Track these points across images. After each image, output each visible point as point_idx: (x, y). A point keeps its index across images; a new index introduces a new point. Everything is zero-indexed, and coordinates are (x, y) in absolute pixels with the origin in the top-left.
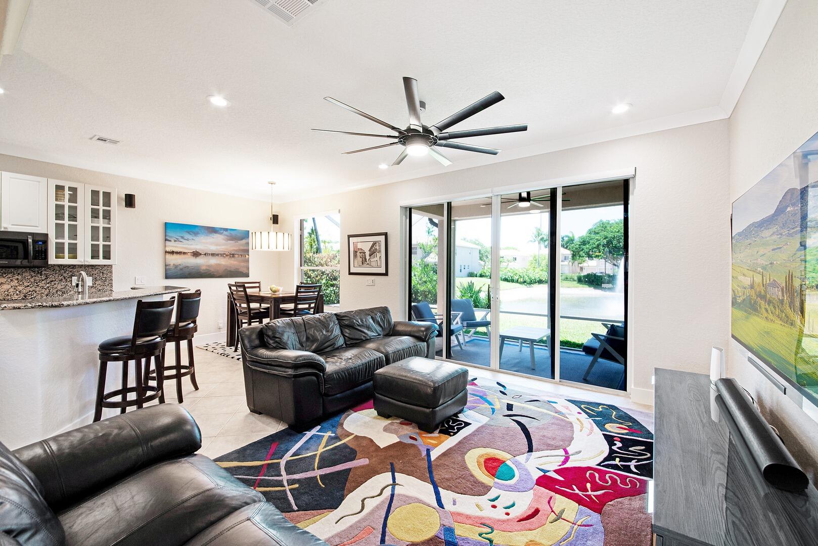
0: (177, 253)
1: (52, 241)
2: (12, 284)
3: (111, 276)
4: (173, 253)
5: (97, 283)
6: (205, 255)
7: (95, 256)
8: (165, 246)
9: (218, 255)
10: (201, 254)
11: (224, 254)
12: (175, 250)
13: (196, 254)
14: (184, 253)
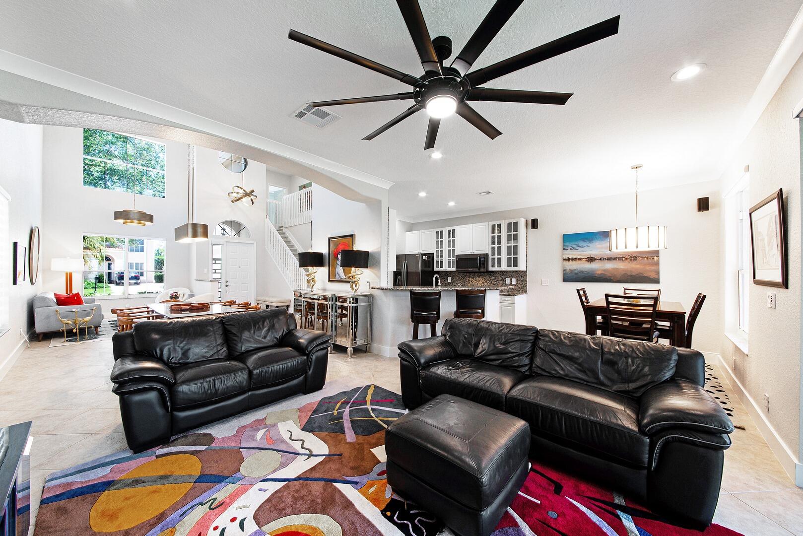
0: (573, 259)
1: (490, 257)
2: (483, 281)
3: (526, 278)
4: (569, 259)
5: (518, 283)
6: (600, 259)
7: (509, 266)
8: (563, 254)
9: (615, 259)
10: (595, 259)
11: (623, 257)
12: (571, 257)
13: (591, 259)
14: (579, 259)
